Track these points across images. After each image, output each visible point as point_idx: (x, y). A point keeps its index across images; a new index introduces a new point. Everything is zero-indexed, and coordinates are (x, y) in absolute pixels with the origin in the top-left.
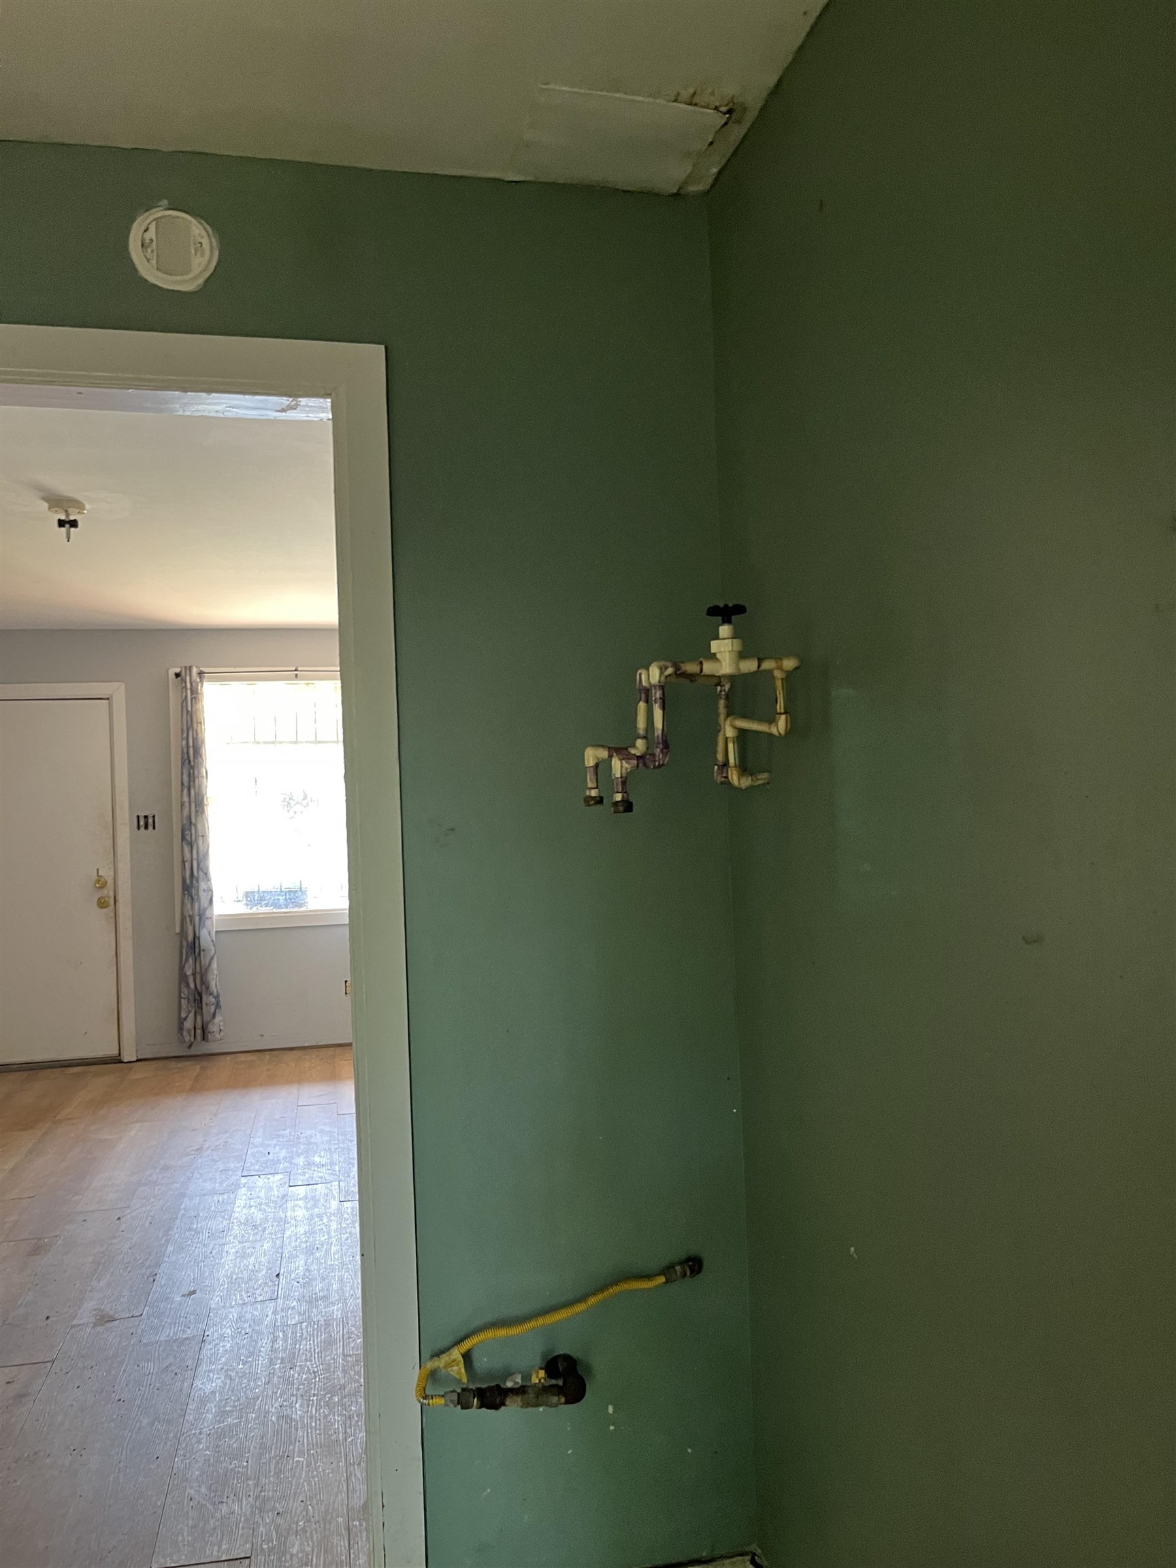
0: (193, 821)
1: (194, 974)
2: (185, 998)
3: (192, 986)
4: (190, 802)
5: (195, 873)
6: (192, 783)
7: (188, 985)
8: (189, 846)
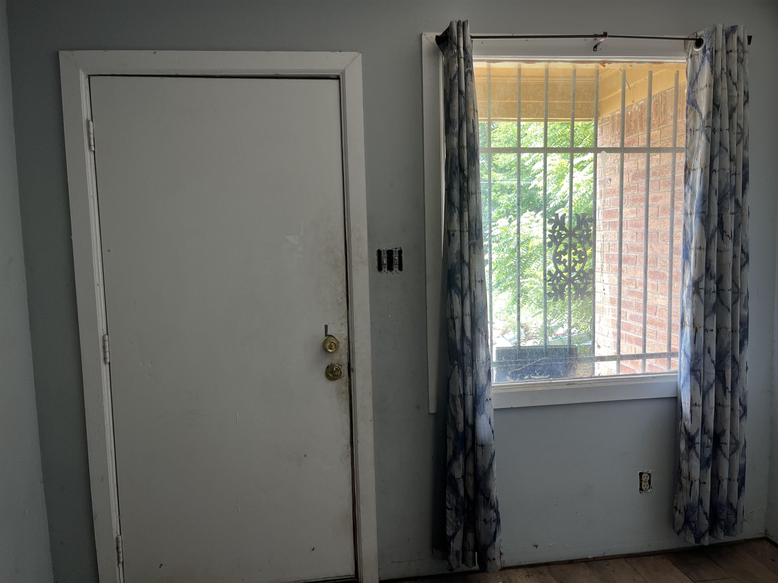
0: (467, 259)
1: (464, 477)
2: (451, 509)
3: (462, 493)
4: (461, 231)
5: (468, 334)
6: (465, 203)
7: (456, 491)
8: (460, 296)
